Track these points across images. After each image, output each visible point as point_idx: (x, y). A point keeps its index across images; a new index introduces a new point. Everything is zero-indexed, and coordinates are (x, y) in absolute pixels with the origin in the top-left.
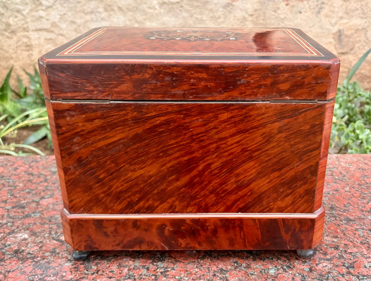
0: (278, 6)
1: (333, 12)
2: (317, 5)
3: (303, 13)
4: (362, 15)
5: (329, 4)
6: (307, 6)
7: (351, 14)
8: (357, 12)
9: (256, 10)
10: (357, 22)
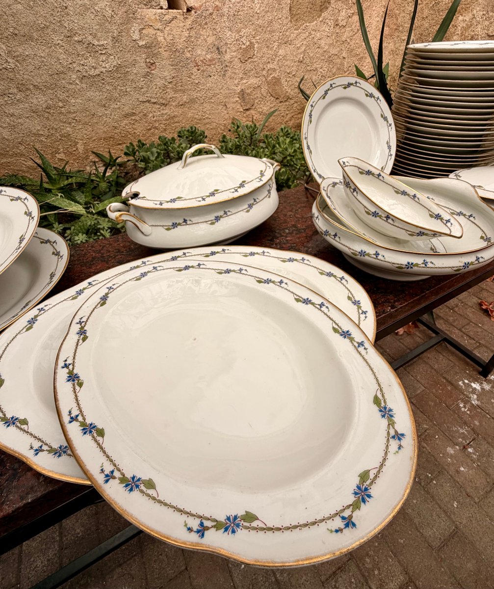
0: (191, 71)
1: (235, 73)
2: (222, 68)
3: (213, 77)
4: (256, 75)
5: (231, 66)
6: (214, 70)
7: (248, 74)
8: (253, 72)
9: (173, 77)
10: (253, 81)
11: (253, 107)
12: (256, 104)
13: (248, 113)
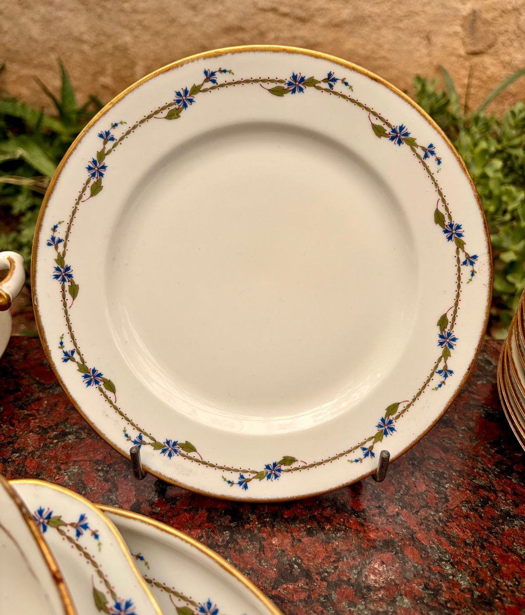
11: (492, 50)
12: (499, 45)
13: (476, 60)
